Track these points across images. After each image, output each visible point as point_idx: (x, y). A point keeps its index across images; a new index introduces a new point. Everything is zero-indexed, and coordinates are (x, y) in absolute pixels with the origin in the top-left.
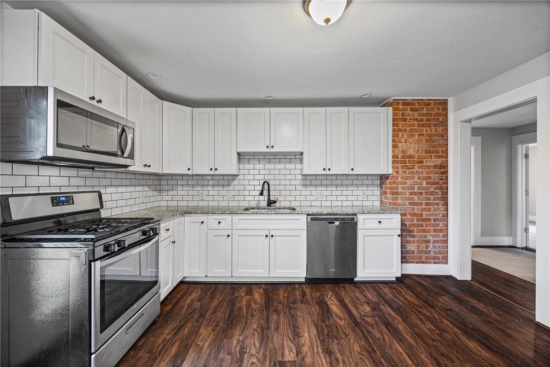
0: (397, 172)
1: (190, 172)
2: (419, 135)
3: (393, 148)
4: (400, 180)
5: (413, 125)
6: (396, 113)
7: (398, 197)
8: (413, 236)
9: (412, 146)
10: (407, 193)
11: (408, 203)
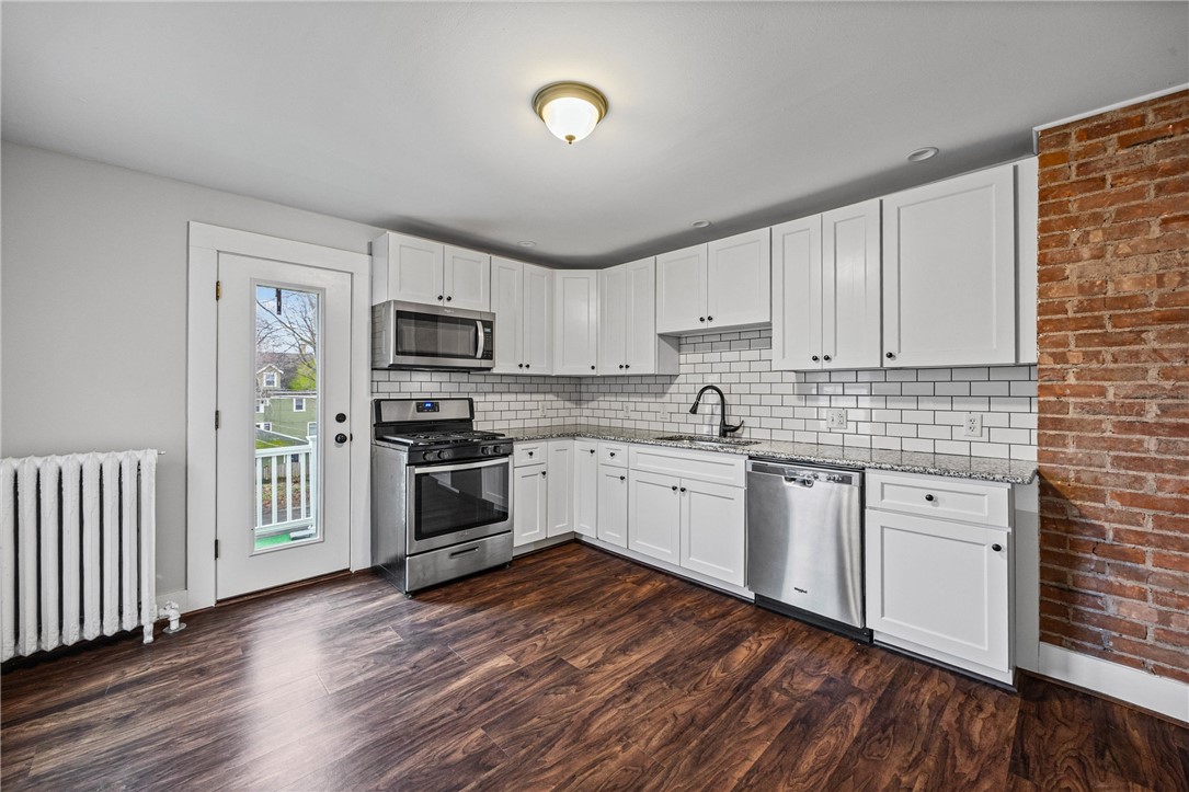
0: (1061, 358)
1: (593, 373)
2: (1165, 222)
3: (1040, 280)
4: (1071, 380)
5: (1139, 193)
6: (1055, 170)
7: (1065, 437)
8: (1140, 576)
9: (1131, 264)
10: (1108, 426)
11: (1109, 460)
